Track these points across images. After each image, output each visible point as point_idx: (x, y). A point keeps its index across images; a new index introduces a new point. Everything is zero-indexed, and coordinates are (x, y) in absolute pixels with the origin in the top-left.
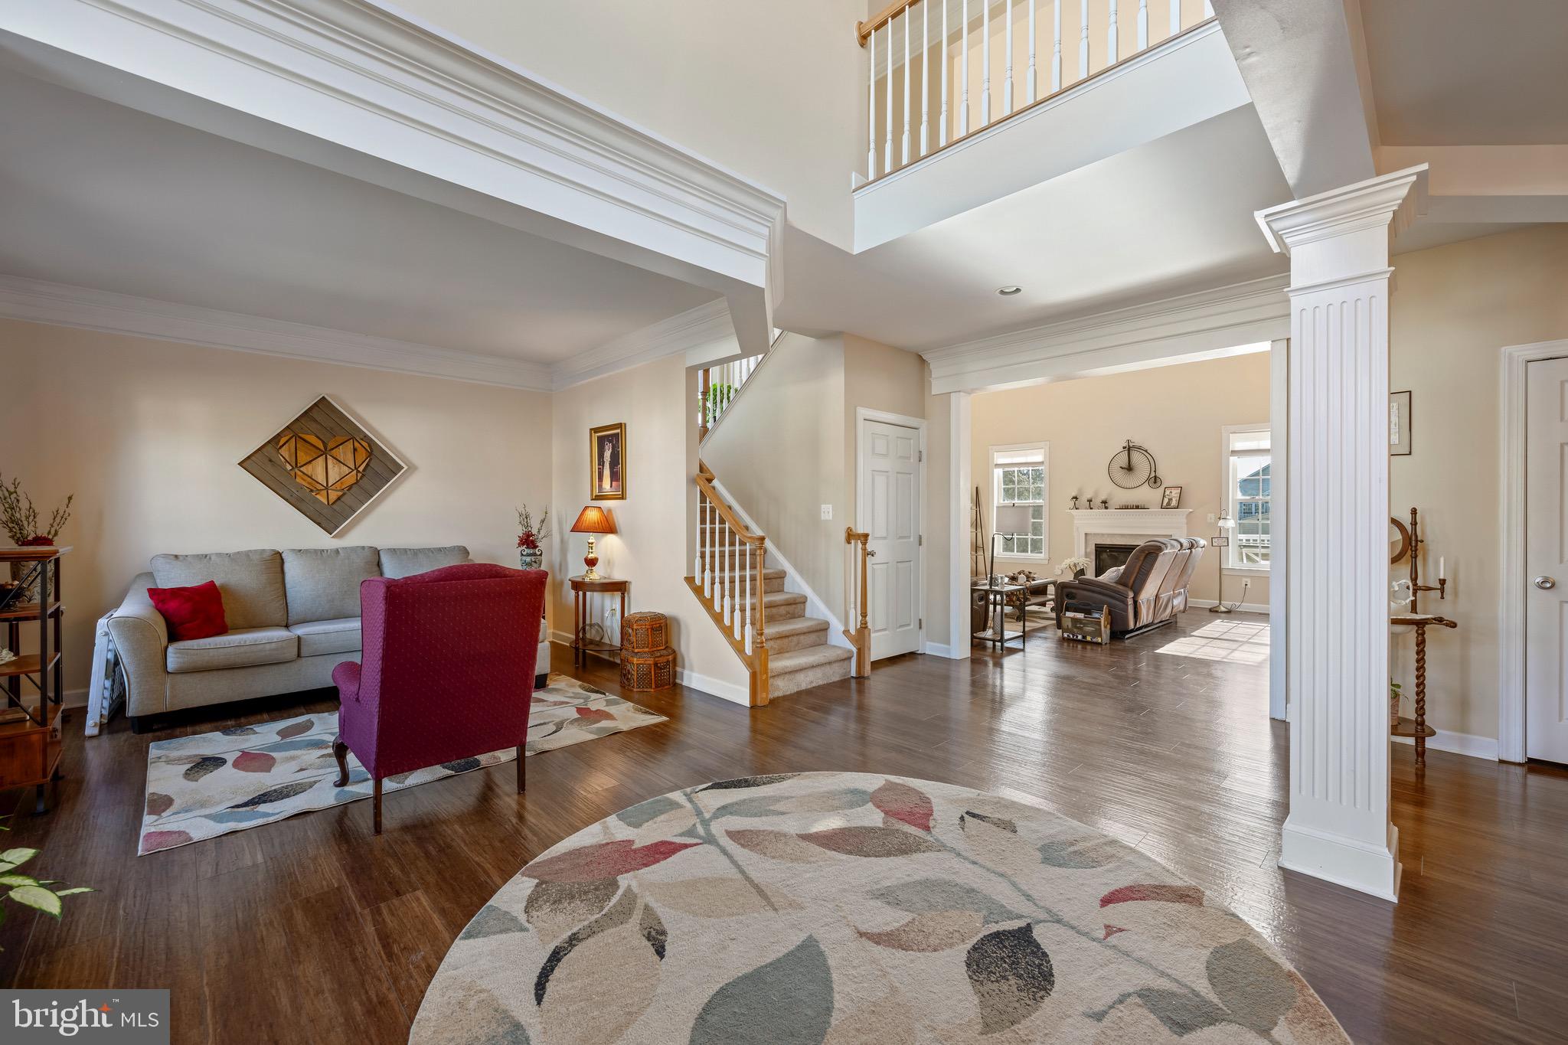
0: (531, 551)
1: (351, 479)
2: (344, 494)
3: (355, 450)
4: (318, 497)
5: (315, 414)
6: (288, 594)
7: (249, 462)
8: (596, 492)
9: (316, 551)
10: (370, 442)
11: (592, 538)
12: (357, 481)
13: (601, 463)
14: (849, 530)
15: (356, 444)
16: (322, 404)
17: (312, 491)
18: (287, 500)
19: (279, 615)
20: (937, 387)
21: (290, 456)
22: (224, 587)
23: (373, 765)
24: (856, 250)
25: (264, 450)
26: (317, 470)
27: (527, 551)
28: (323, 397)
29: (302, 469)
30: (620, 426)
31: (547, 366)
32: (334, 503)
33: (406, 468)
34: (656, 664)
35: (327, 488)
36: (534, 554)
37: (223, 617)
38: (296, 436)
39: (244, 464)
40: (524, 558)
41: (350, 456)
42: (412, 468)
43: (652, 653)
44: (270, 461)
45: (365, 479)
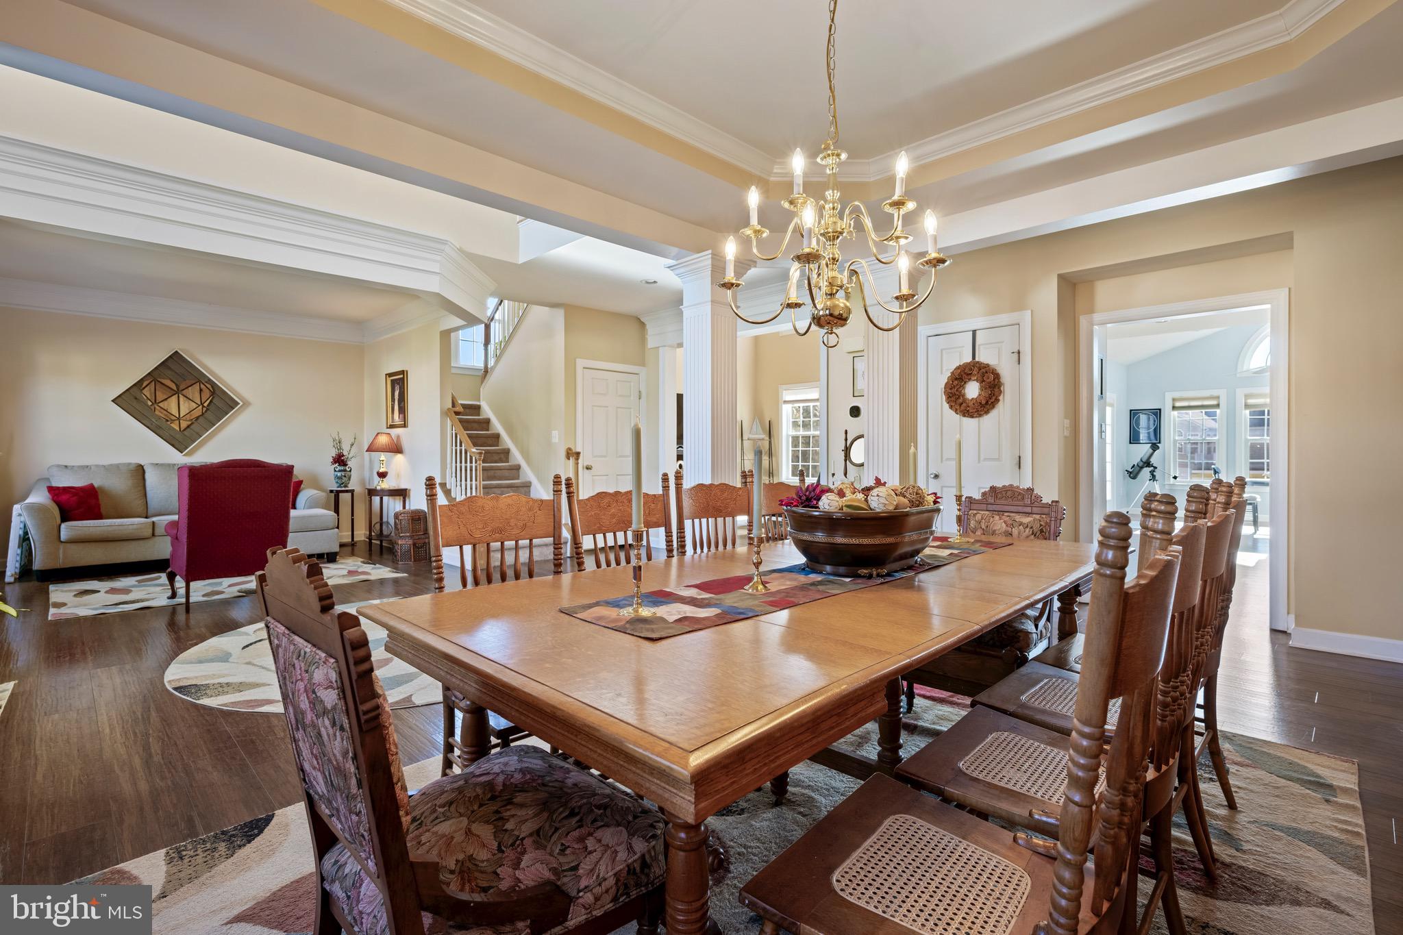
0: (342, 468)
1: (198, 412)
2: (192, 423)
3: (201, 390)
4: (172, 425)
5: (169, 364)
6: (148, 495)
7: (120, 399)
8: (390, 422)
9: (169, 465)
10: (213, 384)
11: (383, 456)
12: (203, 414)
13: (393, 400)
14: (569, 449)
15: (202, 386)
16: (176, 356)
17: (167, 421)
18: (148, 427)
19: (141, 509)
20: (651, 342)
21: (151, 395)
22: (100, 488)
23: (184, 573)
24: (521, 260)
25: (131, 391)
26: (172, 405)
27: (339, 468)
28: (176, 352)
29: (161, 405)
30: (402, 372)
31: (359, 324)
32: (185, 430)
33: (241, 403)
34: (414, 544)
35: (179, 419)
36: (345, 470)
37: (100, 509)
38: (156, 381)
39: (117, 401)
40: (336, 473)
41: (197, 395)
42: (247, 404)
43: (411, 537)
44: (136, 398)
45: (208, 412)
